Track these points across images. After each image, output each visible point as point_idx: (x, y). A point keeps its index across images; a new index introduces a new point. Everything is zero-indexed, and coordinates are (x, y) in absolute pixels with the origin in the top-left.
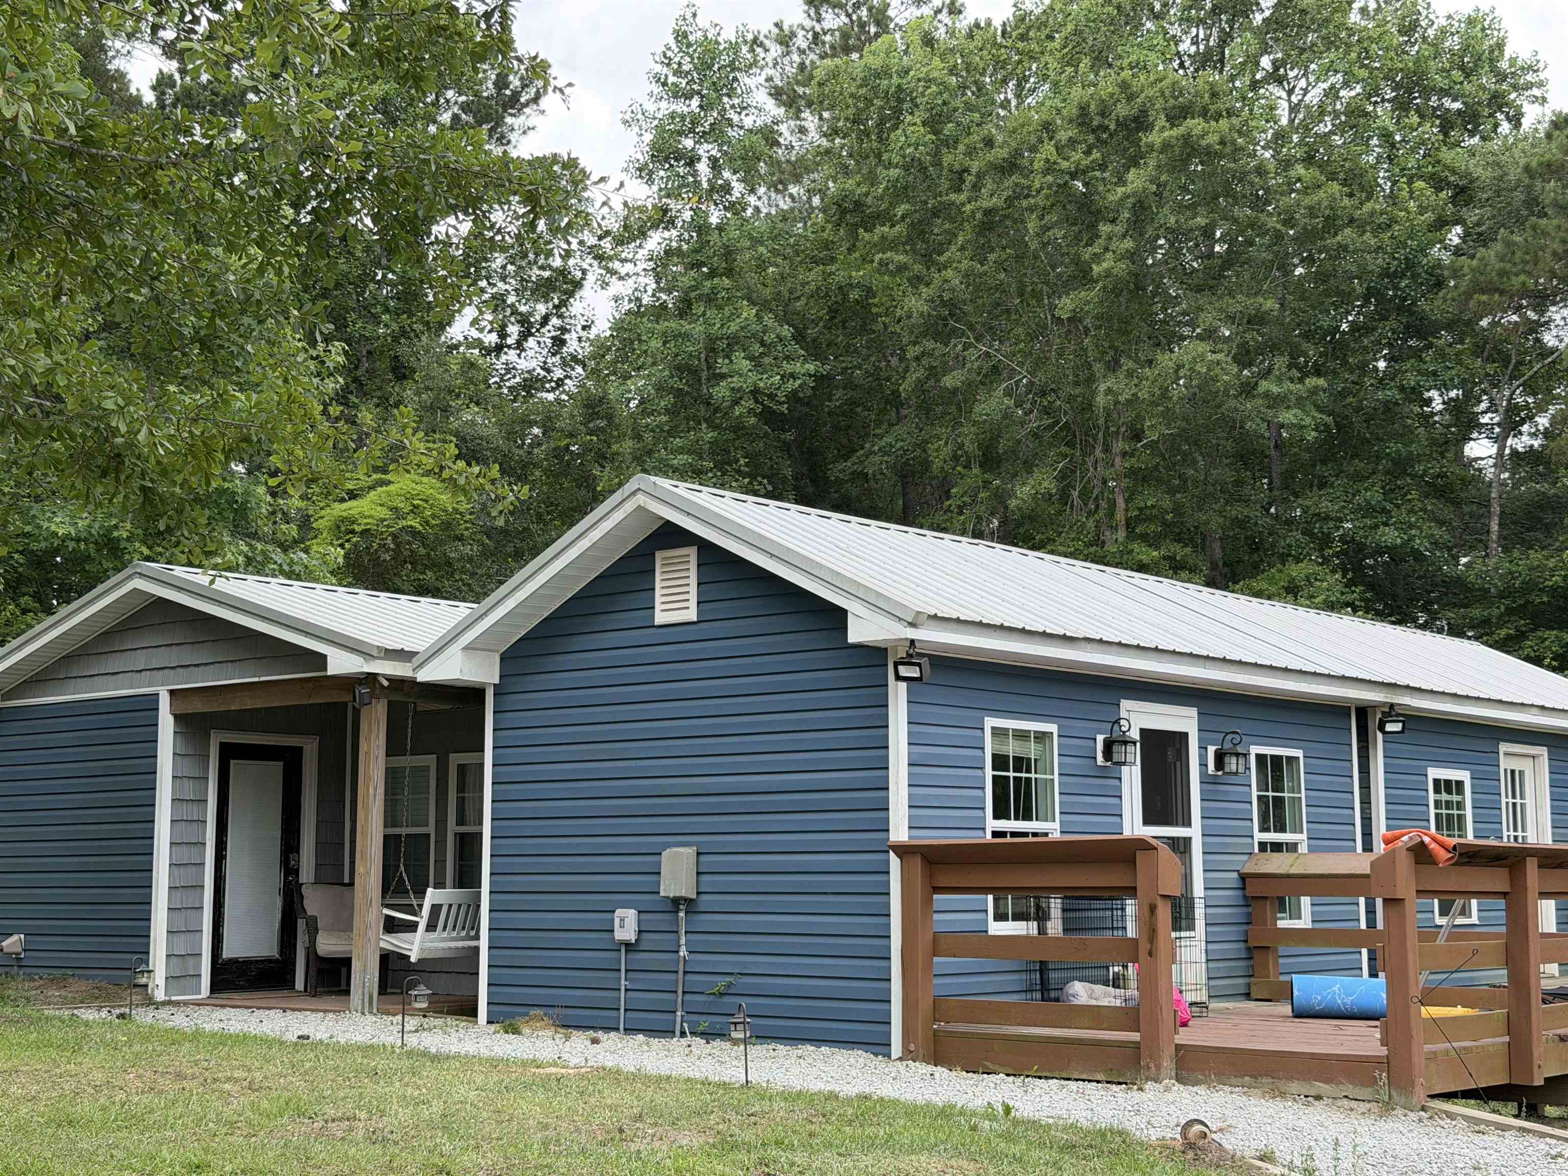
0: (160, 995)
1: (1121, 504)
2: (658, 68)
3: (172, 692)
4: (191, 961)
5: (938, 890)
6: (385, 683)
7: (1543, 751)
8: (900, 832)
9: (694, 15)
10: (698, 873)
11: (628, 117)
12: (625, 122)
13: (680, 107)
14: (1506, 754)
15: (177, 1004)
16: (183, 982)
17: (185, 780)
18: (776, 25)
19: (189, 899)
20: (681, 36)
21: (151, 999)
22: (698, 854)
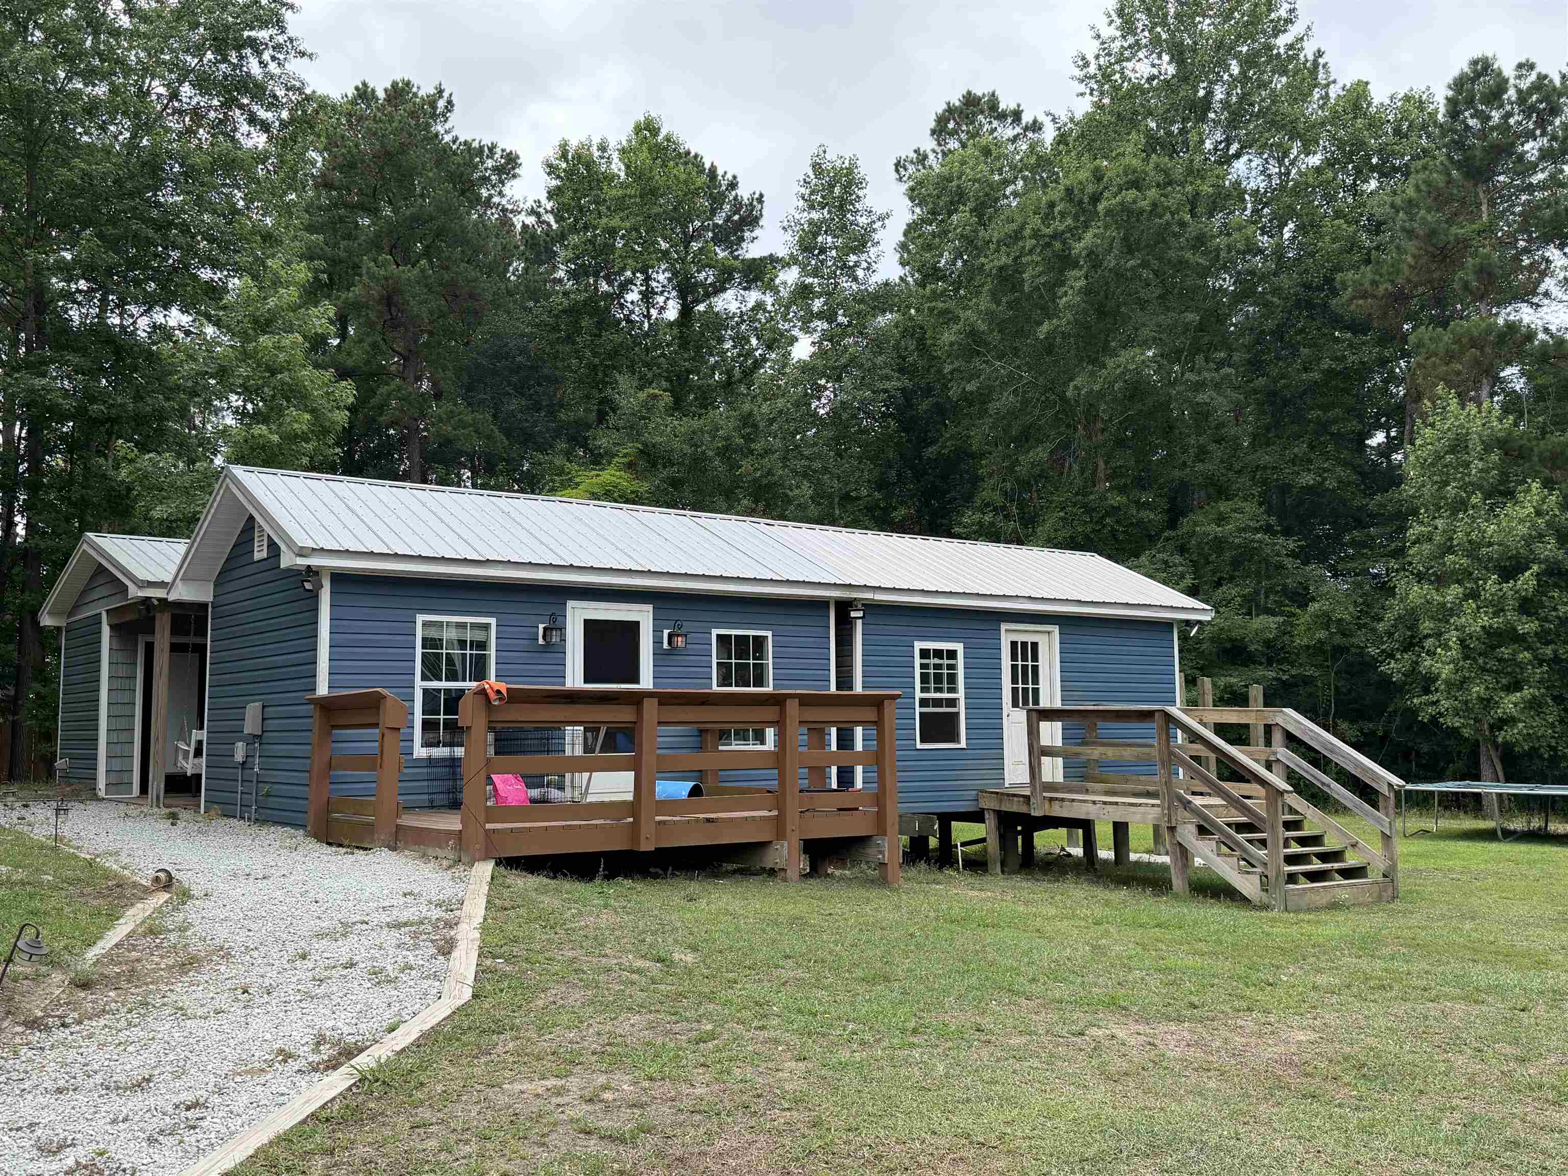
0: (102, 794)
1: (1101, 464)
2: (803, 190)
3: (107, 611)
4: (126, 775)
5: (335, 727)
6: (156, 603)
7: (1056, 629)
8: (323, 690)
9: (825, 152)
10: (263, 719)
11: (786, 224)
12: (784, 228)
13: (815, 215)
14: (1006, 630)
15: (110, 800)
16: (120, 787)
17: (120, 666)
18: (915, 151)
19: (123, 737)
20: (817, 168)
21: (96, 795)
22: (264, 707)
